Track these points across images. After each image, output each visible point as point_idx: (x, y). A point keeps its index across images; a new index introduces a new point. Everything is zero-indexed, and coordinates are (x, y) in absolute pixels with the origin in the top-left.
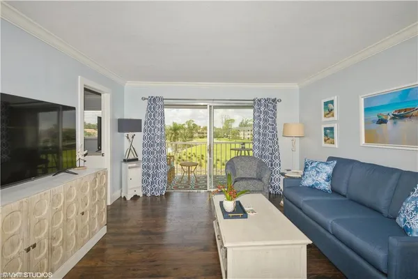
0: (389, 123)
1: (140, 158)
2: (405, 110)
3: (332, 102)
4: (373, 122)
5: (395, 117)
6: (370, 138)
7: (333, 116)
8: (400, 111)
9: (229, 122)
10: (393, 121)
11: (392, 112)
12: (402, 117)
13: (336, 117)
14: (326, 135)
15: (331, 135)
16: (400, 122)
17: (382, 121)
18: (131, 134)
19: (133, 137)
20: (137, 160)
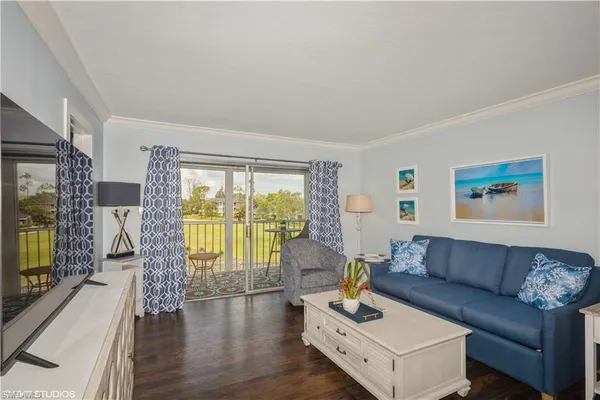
0: (485, 197)
1: (137, 250)
2: (503, 185)
3: (412, 172)
4: (466, 196)
5: (491, 192)
6: (462, 212)
7: (413, 187)
8: (497, 185)
9: (200, 190)
10: (489, 195)
11: (488, 185)
12: (499, 192)
13: (416, 190)
14: (402, 209)
15: (411, 210)
16: (498, 198)
17: (476, 195)
18: (122, 209)
19: (126, 215)
20: (132, 254)
